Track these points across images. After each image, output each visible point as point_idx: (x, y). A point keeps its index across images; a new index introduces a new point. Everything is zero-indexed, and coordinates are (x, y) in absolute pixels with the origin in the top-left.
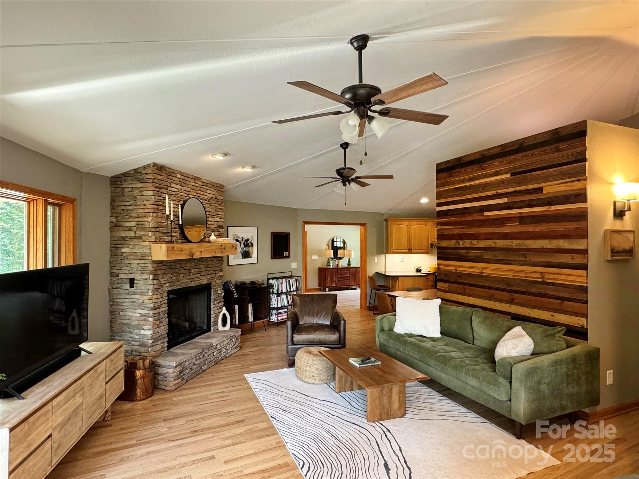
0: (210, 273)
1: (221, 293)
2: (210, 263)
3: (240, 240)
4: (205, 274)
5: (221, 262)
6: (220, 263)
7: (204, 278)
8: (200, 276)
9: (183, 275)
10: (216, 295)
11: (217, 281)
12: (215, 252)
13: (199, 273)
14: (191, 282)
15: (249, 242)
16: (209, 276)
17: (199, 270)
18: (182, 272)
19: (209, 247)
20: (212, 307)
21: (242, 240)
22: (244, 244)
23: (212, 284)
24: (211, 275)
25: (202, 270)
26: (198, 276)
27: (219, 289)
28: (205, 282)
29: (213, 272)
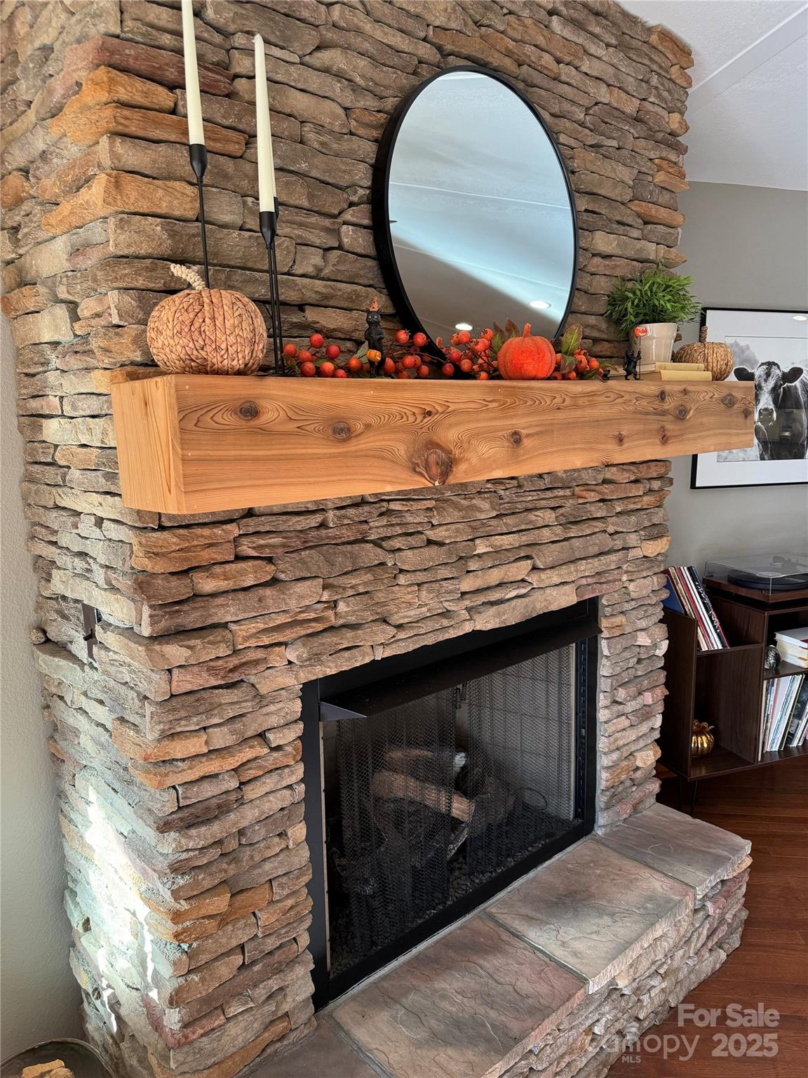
0: (594, 550)
1: (655, 646)
2: (593, 497)
3: (759, 372)
4: (565, 557)
5: (656, 485)
6: (651, 491)
7: (556, 580)
8: (534, 568)
9: (421, 577)
10: (626, 654)
11: (631, 587)
12: (620, 440)
13: (528, 557)
14: (469, 610)
15: (797, 383)
16: (582, 565)
17: (525, 539)
18: (409, 559)
19: (576, 406)
20: (602, 715)
21: (768, 374)
22: (774, 390)
23: (604, 602)
24: (596, 562)
25: (546, 535)
26: (520, 570)
27: (643, 624)
28: (564, 599)
29: (610, 543)
